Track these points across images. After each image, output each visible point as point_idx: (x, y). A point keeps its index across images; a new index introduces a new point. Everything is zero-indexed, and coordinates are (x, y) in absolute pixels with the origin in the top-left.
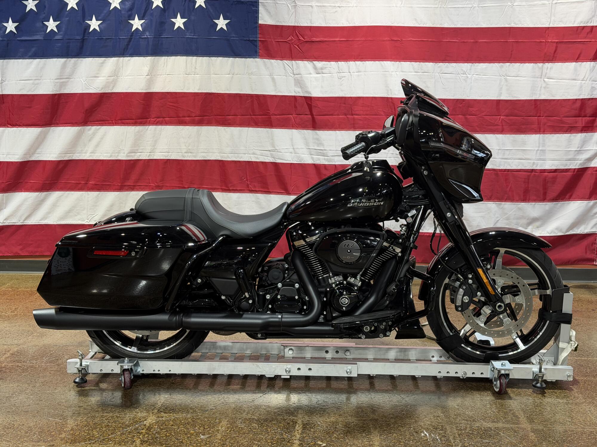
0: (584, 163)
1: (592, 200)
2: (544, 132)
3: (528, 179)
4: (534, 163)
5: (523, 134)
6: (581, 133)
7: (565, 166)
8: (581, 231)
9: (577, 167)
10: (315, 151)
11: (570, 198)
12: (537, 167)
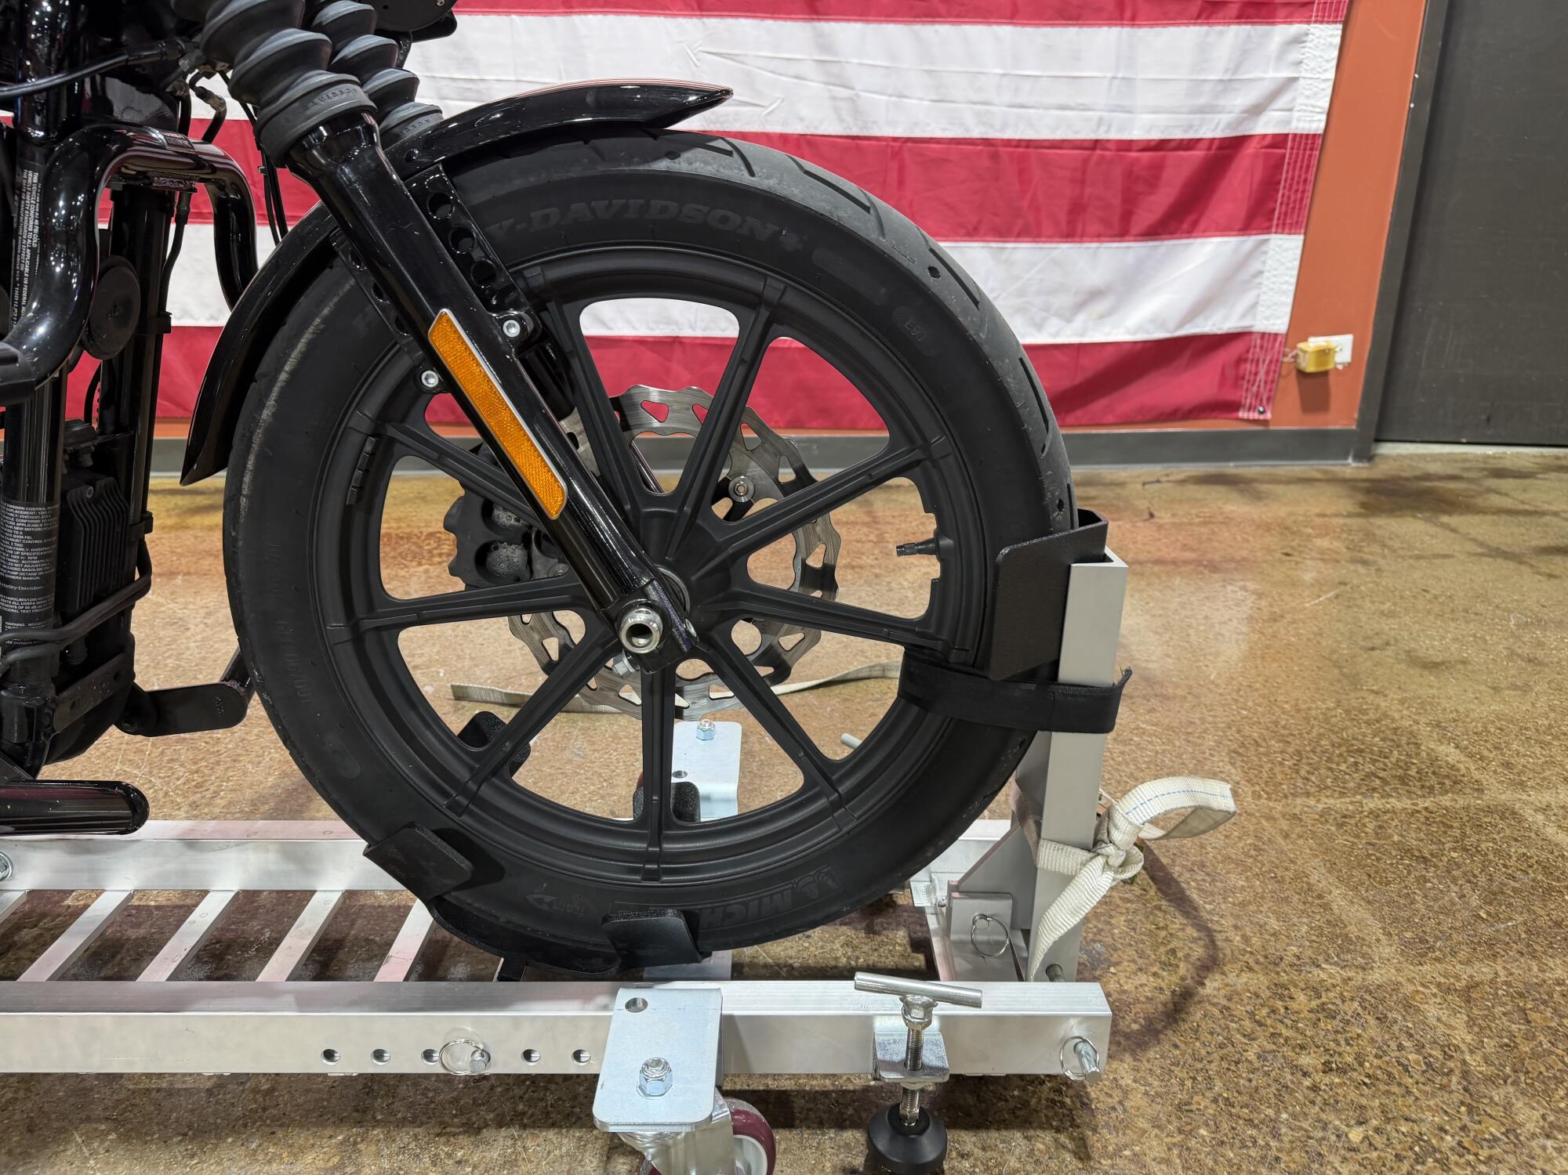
0: (1239, 122)
1: (1250, 235)
2: (1134, 20)
3: (1084, 172)
4: (1100, 121)
5: (1074, 25)
6: (1239, 23)
7: (1186, 131)
8: (1214, 325)
9: (1219, 134)
10: (454, 84)
11: (1191, 232)
12: (1107, 132)
